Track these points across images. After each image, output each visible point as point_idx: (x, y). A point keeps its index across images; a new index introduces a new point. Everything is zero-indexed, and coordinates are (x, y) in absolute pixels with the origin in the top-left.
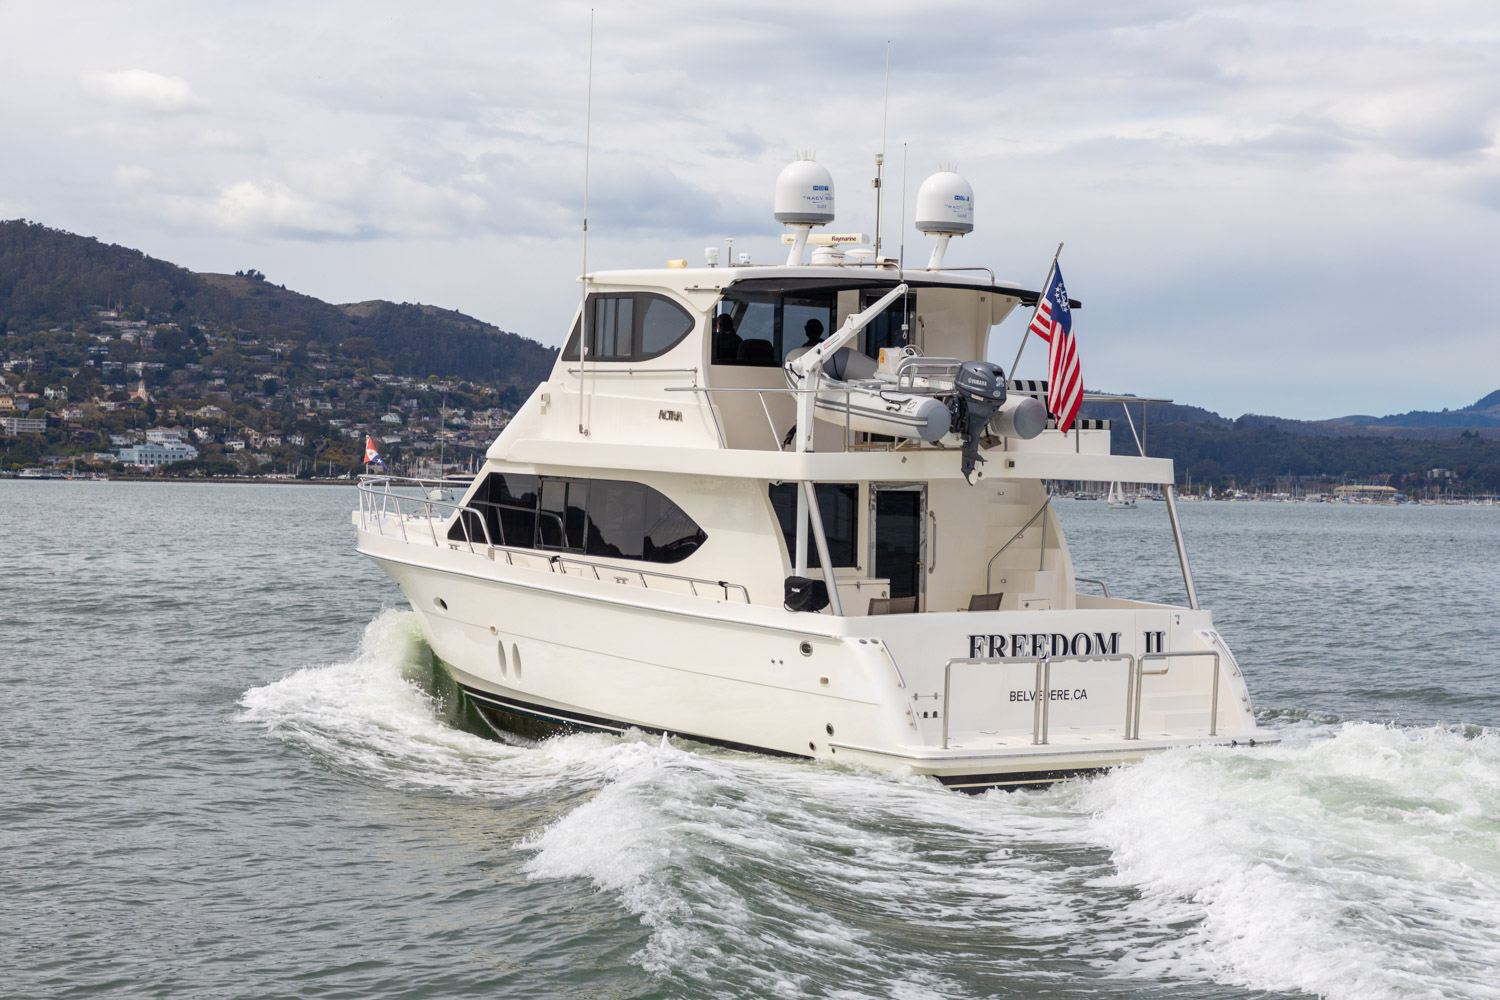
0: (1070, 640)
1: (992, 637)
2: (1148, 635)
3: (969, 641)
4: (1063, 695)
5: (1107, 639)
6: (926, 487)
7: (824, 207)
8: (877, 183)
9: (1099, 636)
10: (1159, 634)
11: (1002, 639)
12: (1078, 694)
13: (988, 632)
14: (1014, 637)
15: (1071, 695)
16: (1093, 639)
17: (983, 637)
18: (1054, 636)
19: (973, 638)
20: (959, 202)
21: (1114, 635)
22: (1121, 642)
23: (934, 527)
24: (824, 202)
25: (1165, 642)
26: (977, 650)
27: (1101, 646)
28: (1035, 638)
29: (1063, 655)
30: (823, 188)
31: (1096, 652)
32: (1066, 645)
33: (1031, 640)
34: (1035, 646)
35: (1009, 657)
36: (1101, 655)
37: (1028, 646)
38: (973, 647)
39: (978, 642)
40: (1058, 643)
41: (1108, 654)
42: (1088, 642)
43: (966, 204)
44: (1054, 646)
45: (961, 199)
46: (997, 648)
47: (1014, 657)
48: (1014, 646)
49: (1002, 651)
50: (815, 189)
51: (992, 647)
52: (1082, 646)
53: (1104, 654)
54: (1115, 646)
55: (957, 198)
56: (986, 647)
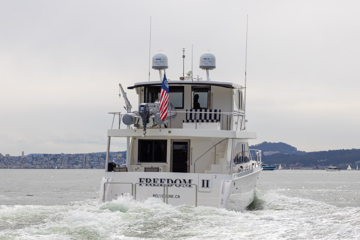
0: (174, 181)
1: (147, 179)
2: (203, 181)
3: (139, 180)
4: (171, 196)
5: (187, 181)
8: (184, 57)
9: (184, 180)
10: (208, 181)
11: (150, 180)
12: (177, 197)
13: (145, 177)
14: (154, 180)
15: (174, 196)
16: (182, 181)
17: (144, 179)
18: (168, 180)
19: (141, 179)
21: (190, 180)
22: (192, 182)
23: (192, 152)
24: (159, 63)
25: (210, 183)
26: (142, 183)
27: (185, 183)
28: (161, 180)
29: (171, 185)
30: (160, 59)
31: (183, 185)
32: (172, 182)
33: (160, 180)
34: (161, 182)
35: (152, 185)
36: (185, 186)
37: (159, 182)
38: (140, 182)
39: (142, 180)
40: (170, 182)
41: (188, 186)
42: (181, 182)
43: (207, 60)
44: (168, 182)
45: (206, 59)
46: (149, 182)
47: (154, 185)
48: (154, 182)
49: (150, 183)
50: (157, 59)
51: (147, 182)
52: (178, 182)
53: (186, 185)
54: (190, 183)
55: (205, 59)
56: (145, 182)
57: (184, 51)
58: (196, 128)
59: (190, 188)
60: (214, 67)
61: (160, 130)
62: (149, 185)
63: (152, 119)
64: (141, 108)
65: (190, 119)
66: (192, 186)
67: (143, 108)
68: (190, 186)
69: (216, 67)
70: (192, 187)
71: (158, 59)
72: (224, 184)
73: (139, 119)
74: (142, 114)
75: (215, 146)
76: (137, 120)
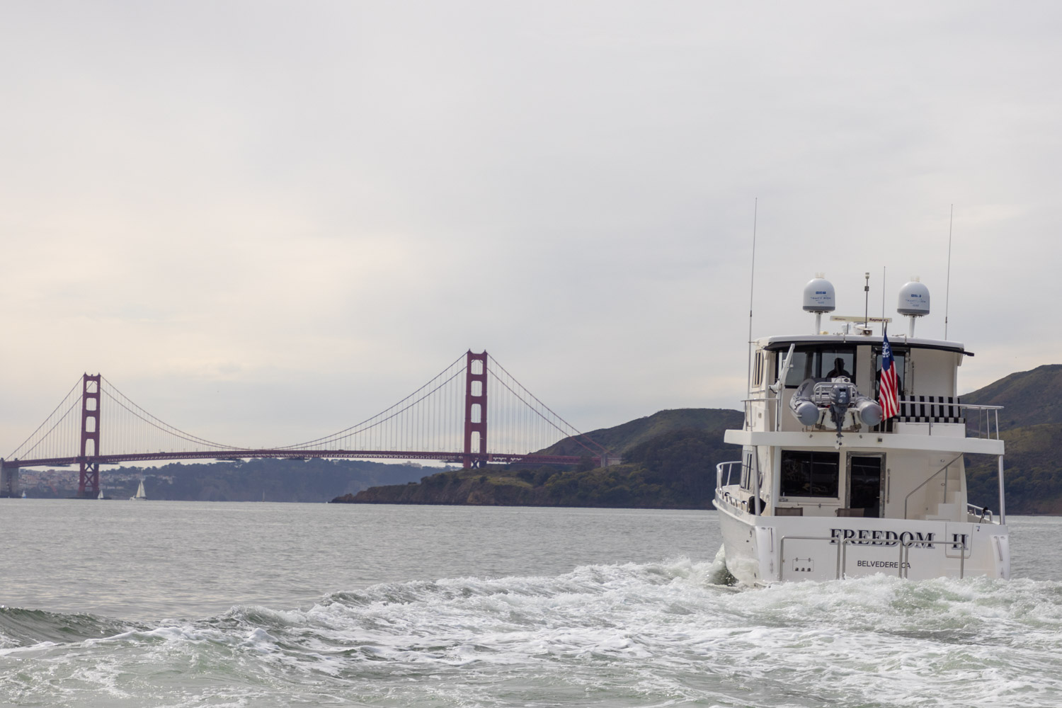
0: (899, 535)
1: (846, 531)
2: (956, 536)
3: (831, 532)
4: (894, 565)
5: (925, 536)
6: (885, 455)
7: (823, 303)
8: (867, 289)
9: (919, 534)
10: (963, 536)
11: (853, 533)
12: (904, 565)
13: (843, 528)
14: (861, 532)
15: (899, 565)
16: (915, 536)
17: (840, 530)
18: (888, 533)
19: (833, 531)
20: (914, 298)
21: (930, 535)
22: (935, 539)
23: (889, 478)
24: (822, 300)
25: (968, 540)
26: (836, 538)
27: (921, 539)
28: (874, 533)
29: (894, 543)
30: (824, 293)
31: (917, 542)
32: (896, 537)
33: (872, 534)
34: (874, 537)
35: (857, 542)
36: (920, 544)
37: (870, 537)
38: (833, 535)
39: (836, 533)
40: (892, 537)
41: (927, 545)
42: (912, 538)
43: (918, 298)
44: (888, 537)
45: (916, 296)
46: (850, 537)
47: (860, 542)
48: (860, 537)
49: (853, 539)
50: (817, 293)
51: (846, 536)
52: (907, 539)
53: (923, 544)
54: (930, 539)
55: (913, 296)
56: (842, 537)
57: (867, 278)
58: (930, 434)
59: (930, 550)
60: (927, 312)
61: (861, 437)
62: (850, 542)
63: (850, 414)
64: (842, 393)
65: (902, 416)
66: (935, 545)
67: (845, 393)
68: (930, 545)
69: (930, 312)
70: (934, 548)
71: (820, 293)
72: (998, 543)
73: (824, 414)
74: (842, 406)
75: (946, 467)
76: (821, 415)
